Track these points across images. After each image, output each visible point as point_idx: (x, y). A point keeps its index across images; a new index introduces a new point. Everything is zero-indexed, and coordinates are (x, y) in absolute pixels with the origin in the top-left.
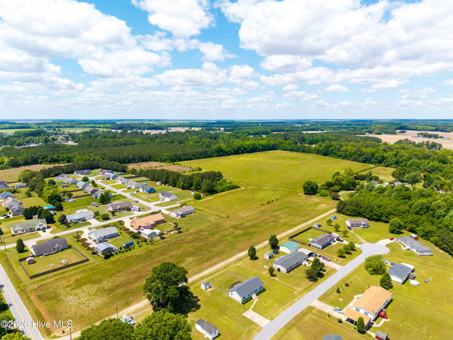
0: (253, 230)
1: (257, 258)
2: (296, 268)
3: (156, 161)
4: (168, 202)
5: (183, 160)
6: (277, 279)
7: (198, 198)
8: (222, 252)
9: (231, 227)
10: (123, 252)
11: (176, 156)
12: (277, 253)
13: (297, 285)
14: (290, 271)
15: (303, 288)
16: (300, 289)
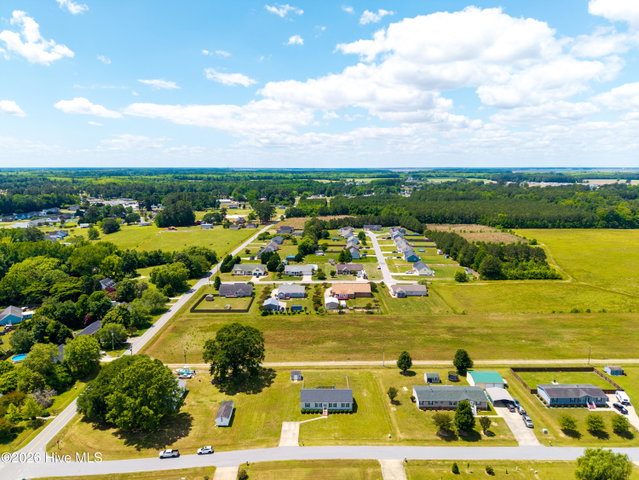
1: (413, 374)
3: (484, 224)
5: (527, 227)
6: (393, 408)
7: (462, 278)
8: (378, 351)
9: (445, 327)
10: (284, 314)
11: (517, 220)
12: (455, 380)
13: (408, 430)
15: (408, 437)
16: (401, 436)
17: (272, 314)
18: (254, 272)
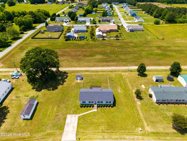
0: (174, 54)
1: (145, 76)
2: (173, 103)
4: (136, 22)
6: (139, 103)
7: (157, 23)
8: (124, 61)
9: (155, 47)
10: (76, 40)
12: (171, 80)
13: (152, 123)
14: (161, 103)
15: (154, 131)
16: (148, 129)
17: (70, 40)
18: (64, 20)
